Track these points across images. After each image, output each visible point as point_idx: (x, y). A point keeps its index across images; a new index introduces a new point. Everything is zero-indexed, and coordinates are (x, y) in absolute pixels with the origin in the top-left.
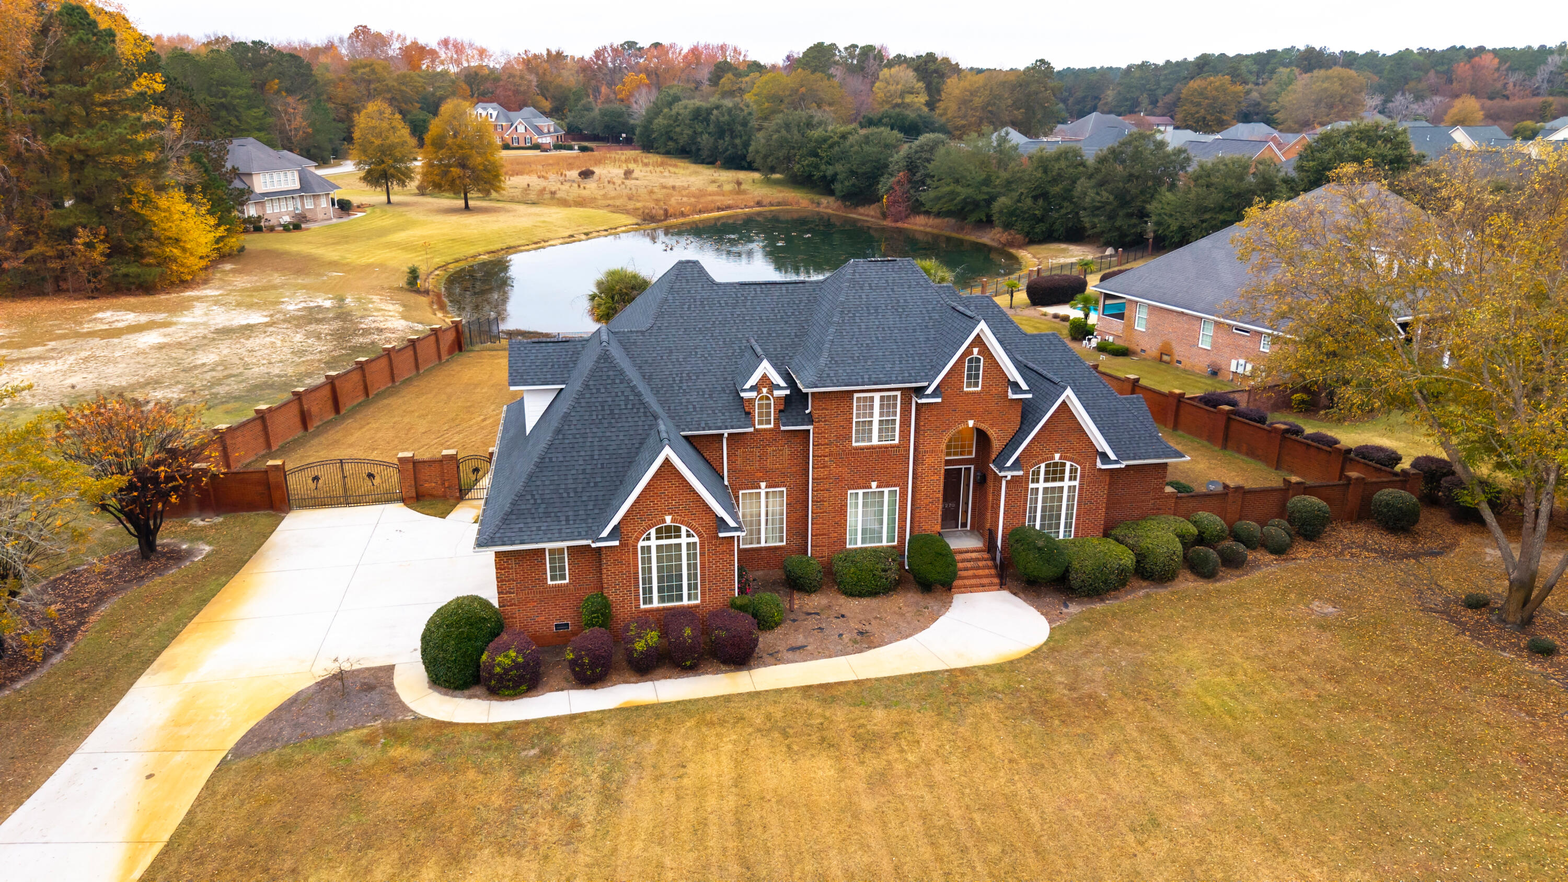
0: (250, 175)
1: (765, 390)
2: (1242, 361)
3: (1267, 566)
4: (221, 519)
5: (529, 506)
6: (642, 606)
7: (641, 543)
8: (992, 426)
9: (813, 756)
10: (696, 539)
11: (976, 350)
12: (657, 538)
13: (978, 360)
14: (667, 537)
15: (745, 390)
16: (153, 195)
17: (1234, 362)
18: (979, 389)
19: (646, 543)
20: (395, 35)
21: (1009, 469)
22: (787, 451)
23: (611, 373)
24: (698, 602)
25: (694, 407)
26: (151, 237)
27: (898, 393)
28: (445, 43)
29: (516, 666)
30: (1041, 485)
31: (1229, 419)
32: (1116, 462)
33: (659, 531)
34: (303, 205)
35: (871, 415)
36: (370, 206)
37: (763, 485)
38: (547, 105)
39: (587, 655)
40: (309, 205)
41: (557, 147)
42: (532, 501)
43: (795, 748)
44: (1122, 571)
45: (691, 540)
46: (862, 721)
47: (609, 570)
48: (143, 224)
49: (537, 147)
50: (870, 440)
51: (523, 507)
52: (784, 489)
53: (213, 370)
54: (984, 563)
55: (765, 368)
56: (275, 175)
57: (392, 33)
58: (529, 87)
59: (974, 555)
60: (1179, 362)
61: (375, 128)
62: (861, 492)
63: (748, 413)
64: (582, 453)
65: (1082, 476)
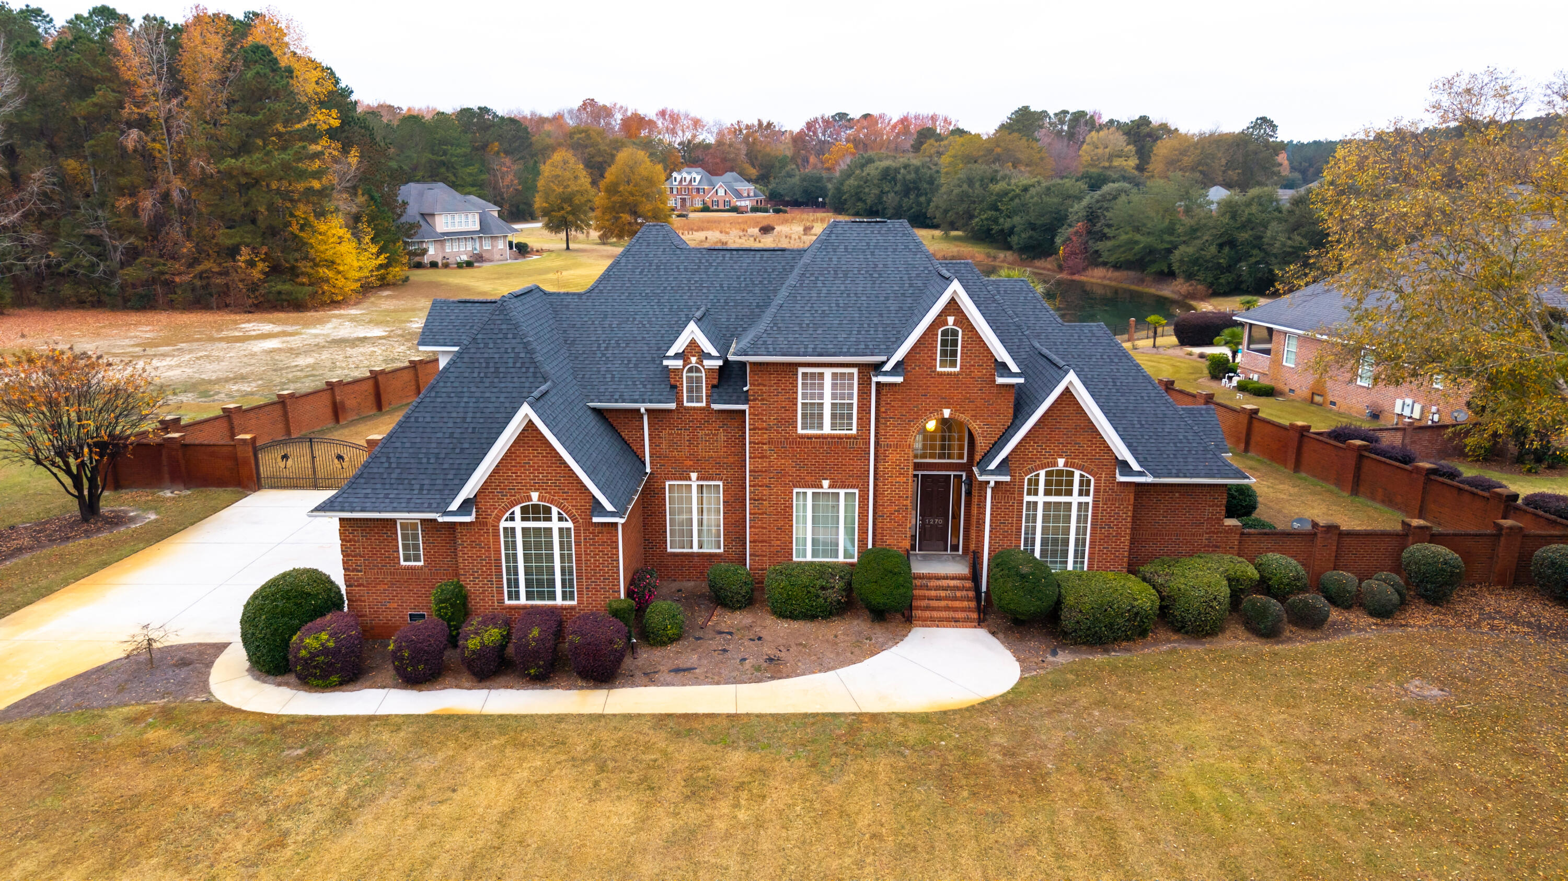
0: (433, 215)
1: (694, 360)
2: (1409, 401)
3: (1360, 630)
4: (189, 492)
5: (381, 470)
6: (507, 602)
7: (503, 524)
8: (975, 417)
9: (619, 798)
10: (569, 524)
11: (951, 320)
12: (523, 519)
13: (955, 333)
14: (535, 519)
15: (669, 358)
16: (312, 218)
17: (1399, 403)
18: (958, 369)
19: (509, 524)
20: (618, 106)
21: (992, 473)
22: (722, 436)
23: (504, 326)
24: (574, 603)
25: (613, 377)
26: (306, 258)
27: (855, 371)
28: (663, 113)
29: (325, 651)
30: (1041, 499)
31: (1361, 457)
32: (1140, 474)
33: (524, 510)
34: (481, 245)
35: (821, 396)
36: (549, 251)
37: (694, 476)
38: (753, 172)
39: (408, 647)
40: (487, 246)
41: (754, 210)
42: (386, 465)
43: (603, 785)
44: (1136, 614)
45: (564, 525)
46: (706, 763)
47: (465, 552)
48: (300, 245)
49: (735, 209)
50: (821, 426)
51: (375, 470)
52: (721, 483)
53: (301, 370)
54: (964, 593)
55: (692, 332)
56: (457, 216)
57: (615, 105)
58: (737, 155)
59: (952, 583)
60: (1333, 403)
61: (558, 176)
62: (810, 492)
63: (674, 387)
64: (454, 415)
65: (1097, 491)
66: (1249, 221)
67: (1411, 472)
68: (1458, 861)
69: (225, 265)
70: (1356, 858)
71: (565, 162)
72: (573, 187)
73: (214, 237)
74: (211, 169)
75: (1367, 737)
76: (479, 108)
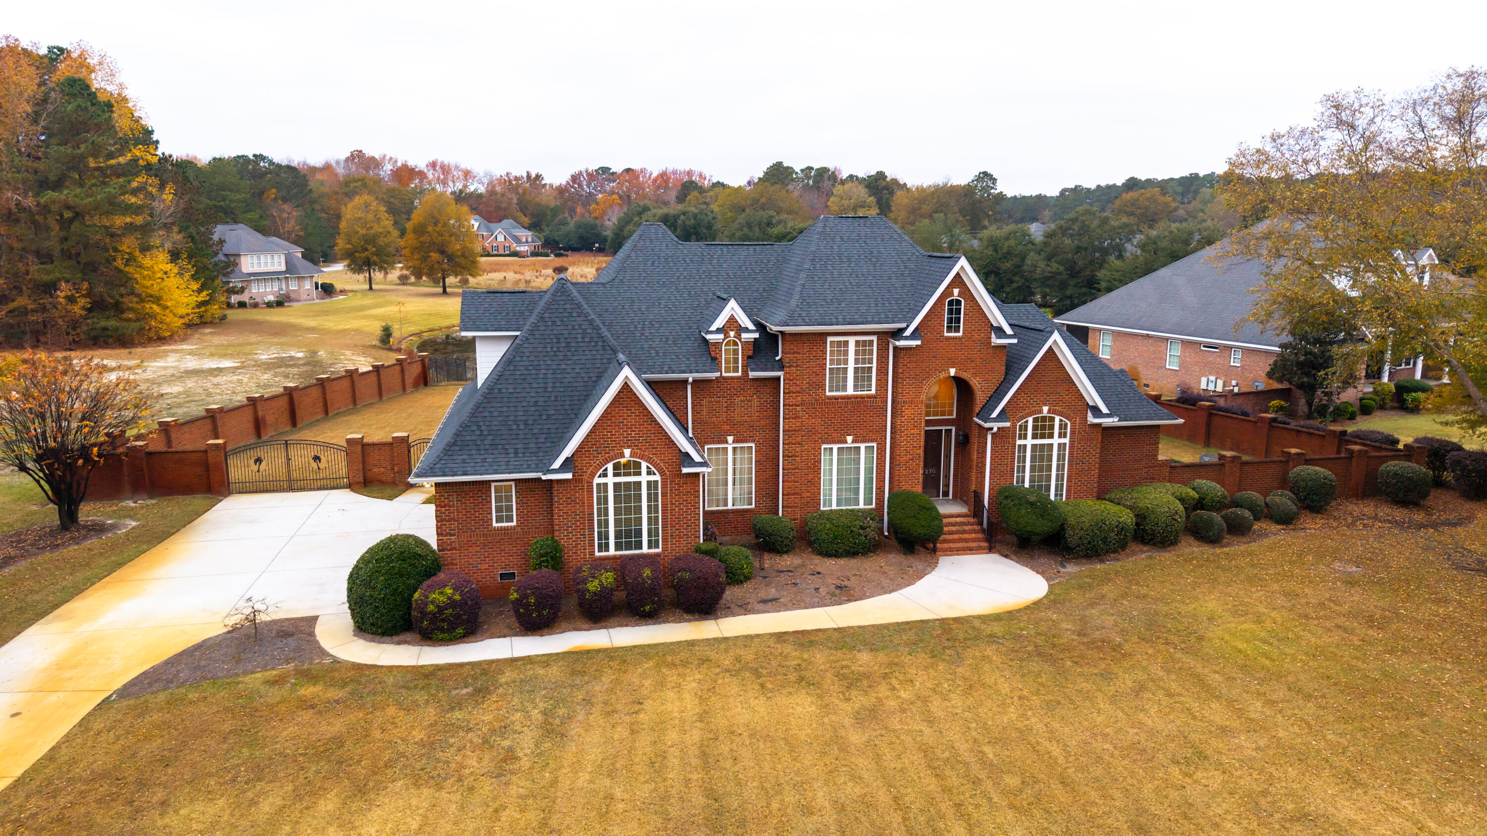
0: (239, 255)
1: (732, 334)
2: (1212, 378)
3: (1275, 535)
4: (154, 502)
6: (597, 554)
7: (597, 480)
8: (975, 375)
10: (657, 477)
11: (956, 291)
12: (615, 475)
13: (958, 302)
14: (626, 474)
15: (712, 332)
16: (137, 253)
17: (1204, 380)
18: (960, 334)
19: (602, 480)
20: (387, 157)
21: (995, 420)
22: (755, 402)
23: (568, 306)
24: (659, 550)
25: (657, 353)
26: (132, 293)
27: (874, 338)
28: (433, 165)
29: (452, 603)
30: (1029, 442)
32: (1108, 416)
33: (616, 467)
34: (287, 286)
35: (846, 362)
36: (352, 291)
37: (730, 439)
38: (526, 220)
39: (533, 594)
40: (293, 286)
41: (534, 254)
42: (478, 433)
43: (769, 686)
44: (1121, 529)
45: (652, 478)
46: (845, 663)
47: (561, 508)
48: (125, 280)
49: (515, 254)
50: (845, 388)
52: (753, 445)
54: (970, 527)
55: (732, 309)
56: (262, 257)
57: (384, 156)
58: (509, 204)
59: (958, 520)
60: (1147, 386)
61: (360, 218)
62: (835, 447)
63: (714, 359)
64: (535, 385)
66: (1009, 253)
67: (1256, 422)
68: (1444, 669)
69: (41, 301)
70: (1377, 675)
71: (367, 205)
72: (377, 229)
73: (27, 273)
74: (29, 202)
75: (1330, 600)
76: (254, 156)
